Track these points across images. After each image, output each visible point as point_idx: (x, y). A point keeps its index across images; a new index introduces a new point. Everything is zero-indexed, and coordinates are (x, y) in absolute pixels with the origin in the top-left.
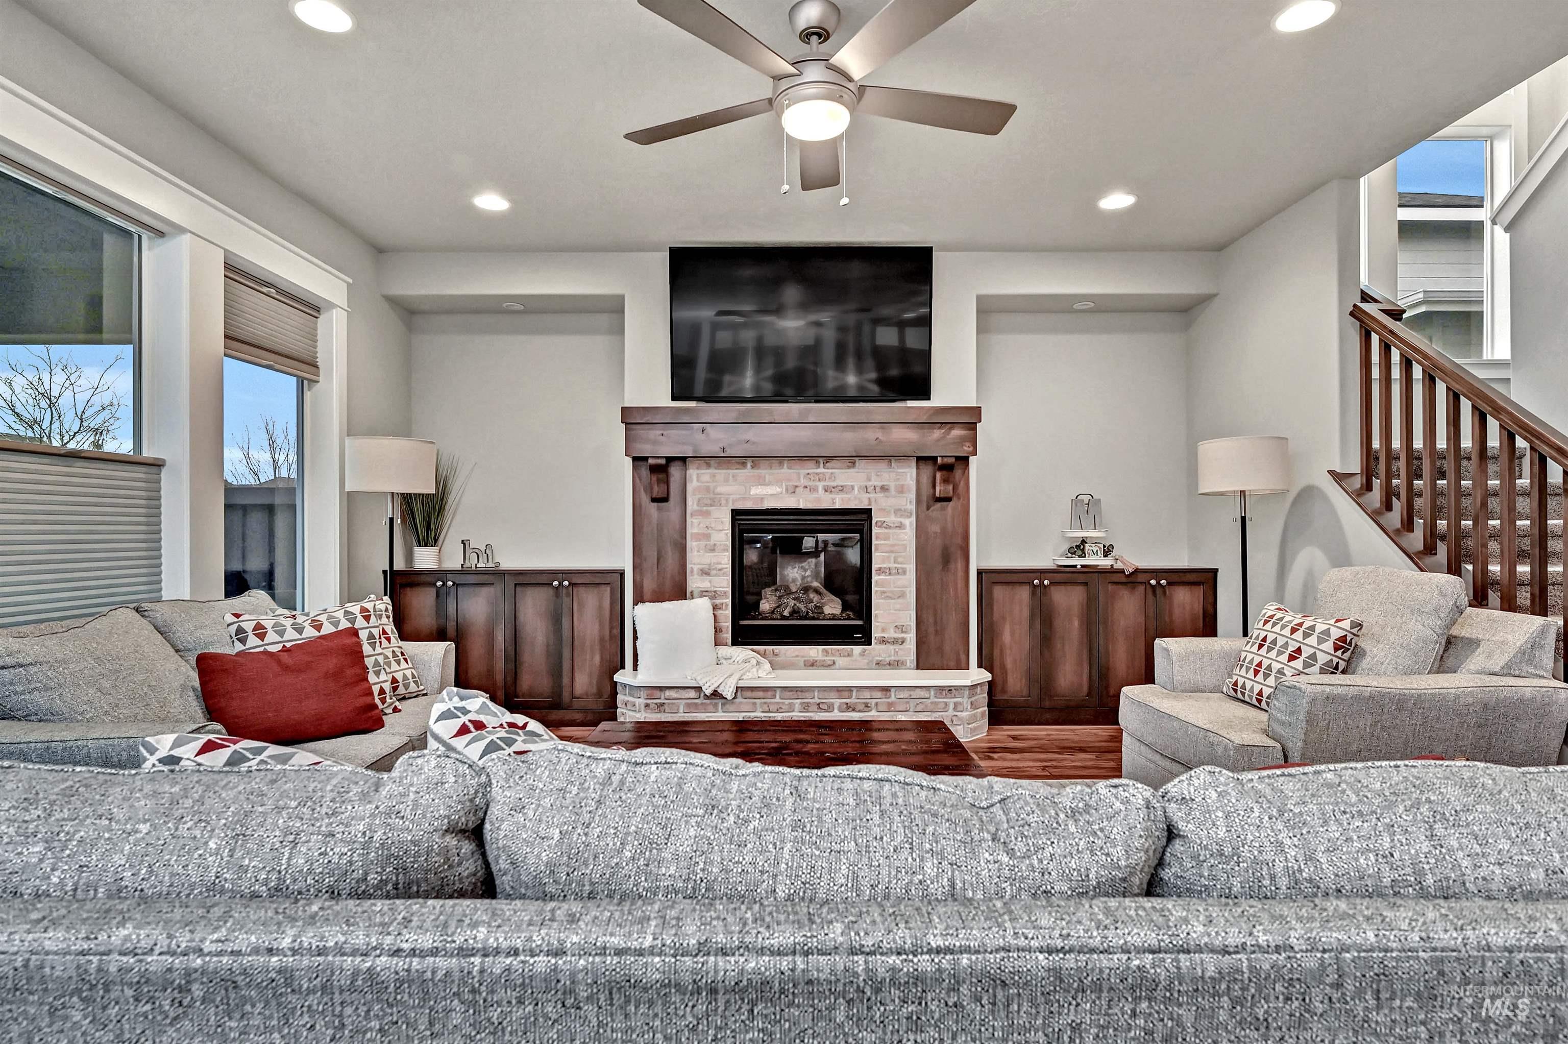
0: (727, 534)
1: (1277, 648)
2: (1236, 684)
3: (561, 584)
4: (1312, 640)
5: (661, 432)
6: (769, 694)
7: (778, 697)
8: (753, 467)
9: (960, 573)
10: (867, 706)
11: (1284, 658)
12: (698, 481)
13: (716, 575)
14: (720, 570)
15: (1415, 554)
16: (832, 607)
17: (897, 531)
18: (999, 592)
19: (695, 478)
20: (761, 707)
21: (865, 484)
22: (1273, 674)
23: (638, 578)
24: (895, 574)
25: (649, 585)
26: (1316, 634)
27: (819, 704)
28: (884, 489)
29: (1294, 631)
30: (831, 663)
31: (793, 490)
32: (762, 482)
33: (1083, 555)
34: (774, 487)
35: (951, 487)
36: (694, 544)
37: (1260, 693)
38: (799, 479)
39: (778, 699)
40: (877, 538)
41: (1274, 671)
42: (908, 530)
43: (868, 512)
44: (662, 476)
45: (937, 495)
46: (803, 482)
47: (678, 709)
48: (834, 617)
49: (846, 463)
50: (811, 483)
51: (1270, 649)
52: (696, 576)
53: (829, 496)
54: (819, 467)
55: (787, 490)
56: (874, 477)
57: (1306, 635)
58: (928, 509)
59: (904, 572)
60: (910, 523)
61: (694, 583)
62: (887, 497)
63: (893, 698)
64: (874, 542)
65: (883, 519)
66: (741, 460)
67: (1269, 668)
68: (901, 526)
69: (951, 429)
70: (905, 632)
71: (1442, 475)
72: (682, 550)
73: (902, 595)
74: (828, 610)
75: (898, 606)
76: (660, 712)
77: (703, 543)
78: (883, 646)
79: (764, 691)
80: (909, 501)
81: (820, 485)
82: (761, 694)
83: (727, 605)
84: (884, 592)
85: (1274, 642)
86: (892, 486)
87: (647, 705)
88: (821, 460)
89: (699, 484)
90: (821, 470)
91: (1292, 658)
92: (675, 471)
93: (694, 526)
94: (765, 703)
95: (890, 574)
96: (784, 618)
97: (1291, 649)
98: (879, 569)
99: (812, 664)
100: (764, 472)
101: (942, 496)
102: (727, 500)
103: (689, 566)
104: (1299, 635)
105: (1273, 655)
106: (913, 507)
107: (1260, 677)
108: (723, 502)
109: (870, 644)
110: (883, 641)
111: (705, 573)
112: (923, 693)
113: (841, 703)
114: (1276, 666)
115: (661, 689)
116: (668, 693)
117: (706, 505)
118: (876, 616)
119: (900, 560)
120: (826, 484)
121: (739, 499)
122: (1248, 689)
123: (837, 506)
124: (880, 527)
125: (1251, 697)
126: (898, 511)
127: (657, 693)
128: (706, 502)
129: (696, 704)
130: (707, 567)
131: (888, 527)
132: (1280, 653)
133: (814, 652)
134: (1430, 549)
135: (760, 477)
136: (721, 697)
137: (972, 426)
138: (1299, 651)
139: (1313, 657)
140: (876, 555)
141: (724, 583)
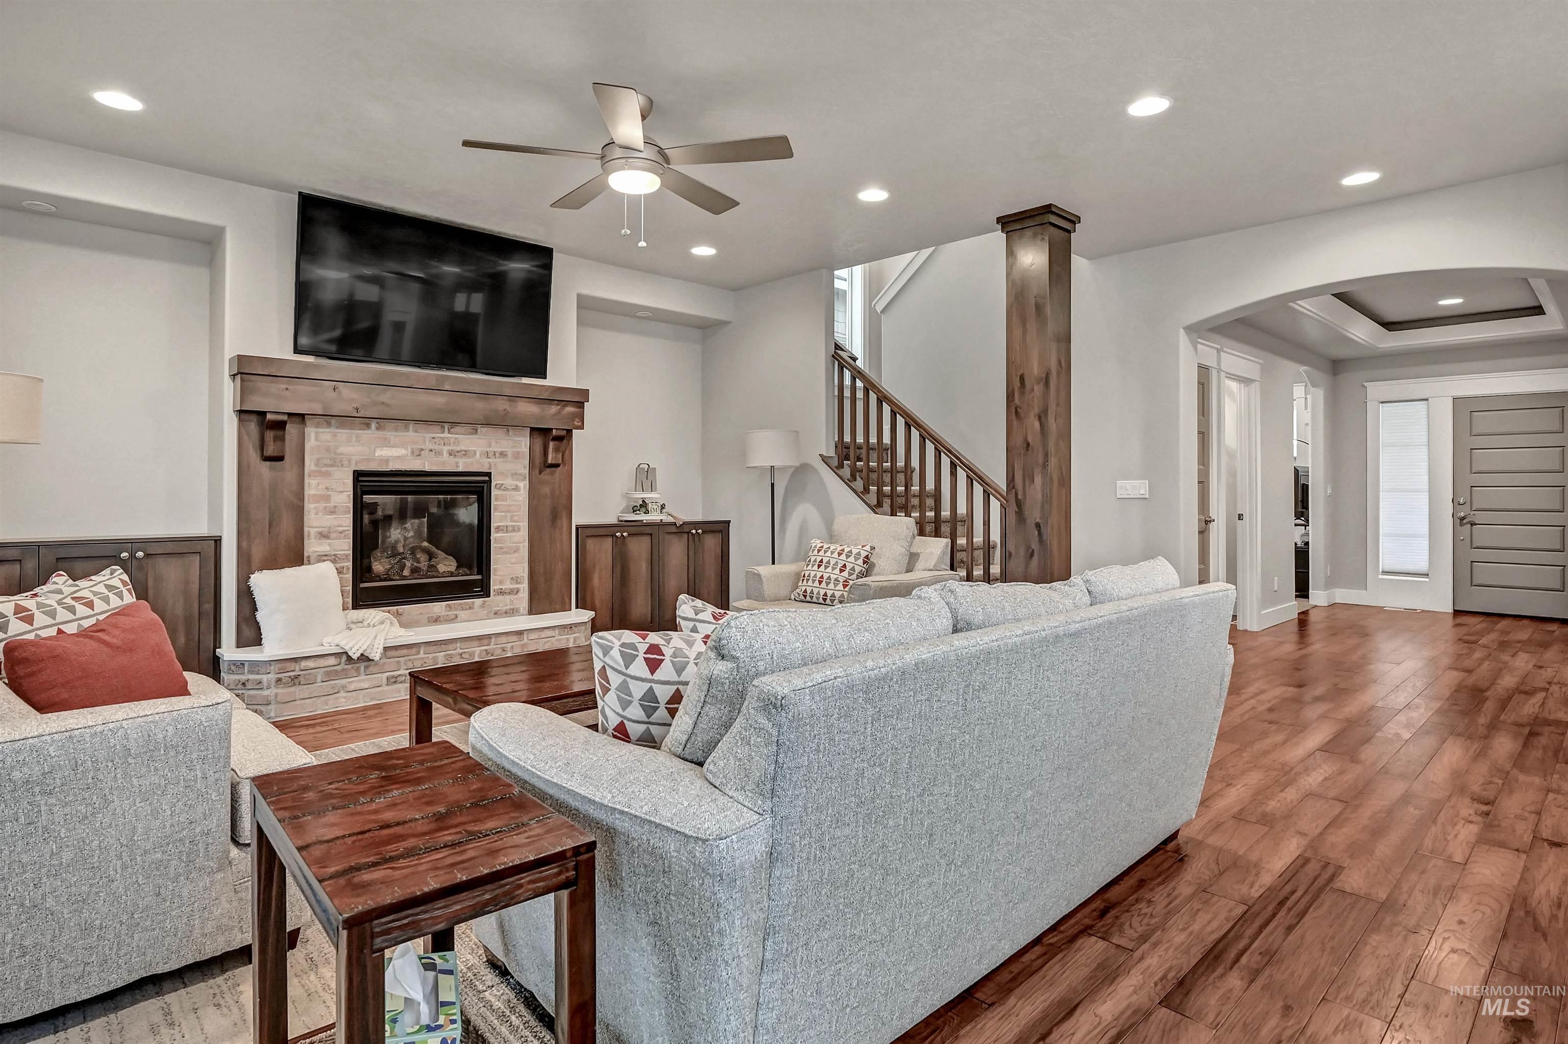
0: (349, 496)
1: (831, 566)
2: (805, 591)
3: (132, 556)
4: (852, 559)
5: (286, 386)
6: (414, 650)
7: (422, 652)
8: (377, 429)
9: (565, 529)
10: (504, 650)
11: (837, 571)
12: (317, 439)
13: (336, 538)
14: (341, 533)
15: (875, 506)
16: (446, 565)
17: (513, 493)
18: (591, 544)
19: (313, 436)
20: (406, 665)
21: (485, 449)
22: (832, 582)
23: (244, 544)
24: (511, 532)
25: (258, 552)
26: (853, 555)
27: (461, 655)
28: (503, 454)
29: (840, 554)
30: (453, 617)
31: (418, 453)
32: (386, 443)
33: (647, 512)
34: (399, 450)
35: (560, 455)
36: (312, 506)
37: (825, 595)
38: (425, 443)
39: (422, 655)
40: (496, 499)
41: (833, 580)
42: (522, 492)
43: (489, 474)
44: (280, 433)
45: (550, 462)
46: (429, 445)
47: (315, 679)
48: (452, 574)
49: (468, 428)
50: (436, 447)
51: (826, 567)
52: (313, 540)
53: (452, 460)
54: (443, 432)
55: (413, 453)
56: (493, 444)
57: (848, 556)
58: (540, 473)
59: (519, 530)
60: (524, 485)
61: (312, 547)
62: (506, 462)
63: (525, 640)
64: (493, 503)
65: (502, 482)
66: (366, 421)
67: (829, 578)
68: (517, 489)
69: (565, 406)
70: (519, 583)
71: (859, 459)
72: (299, 511)
73: (517, 550)
74: (442, 568)
75: (513, 560)
76: (294, 684)
77: (322, 505)
78: (501, 597)
79: (408, 648)
80: (522, 466)
81: (446, 449)
82: (405, 652)
83: (348, 569)
84: (502, 548)
85: (828, 562)
86: (510, 452)
87: (279, 680)
88: (446, 426)
89: (318, 443)
90: (446, 435)
91: (841, 571)
92: (291, 429)
93: (312, 487)
94: (410, 660)
95: (507, 532)
96: (405, 578)
97: (840, 565)
98: (498, 528)
99: (436, 620)
100: (390, 434)
101: (553, 462)
102: (349, 461)
103: (306, 530)
104: (843, 557)
105: (829, 570)
106: (526, 471)
107: (823, 585)
108: (345, 463)
109: (489, 596)
110: (501, 592)
111: (324, 536)
112: (549, 633)
113: (481, 651)
114: (833, 577)
115: (295, 660)
116: (304, 664)
117: (326, 465)
118: (495, 570)
119: (516, 518)
120: (450, 448)
121: (363, 460)
122: (815, 593)
123: (461, 469)
124: (499, 489)
125: (818, 598)
126: (514, 475)
127: (292, 666)
128: (326, 462)
129: (336, 671)
130: (326, 530)
131: (506, 489)
132: (833, 569)
133: (438, 608)
134: (879, 504)
135: (385, 439)
136: (369, 660)
137: (580, 405)
138: (845, 566)
139: (853, 569)
140: (495, 515)
141: (345, 546)
